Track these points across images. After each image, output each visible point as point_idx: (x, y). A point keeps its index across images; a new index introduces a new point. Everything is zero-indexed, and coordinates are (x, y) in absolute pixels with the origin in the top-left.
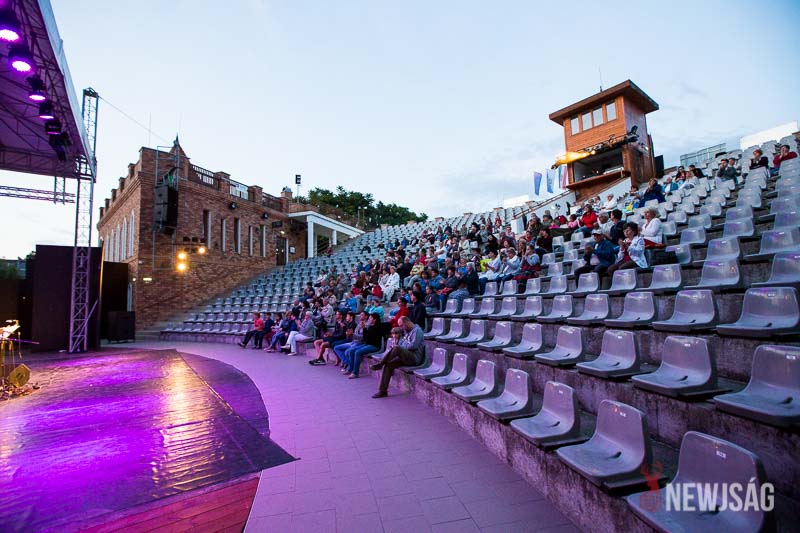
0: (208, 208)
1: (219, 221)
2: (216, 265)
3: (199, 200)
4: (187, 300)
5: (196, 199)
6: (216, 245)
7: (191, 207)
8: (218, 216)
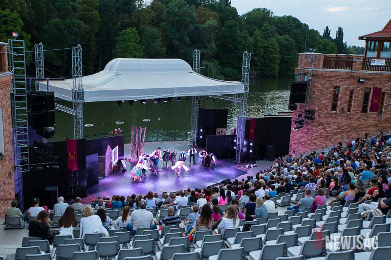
0: (338, 85)
1: (348, 93)
2: (340, 123)
3: (331, 81)
4: (315, 144)
5: (328, 81)
6: (343, 109)
7: (323, 87)
8: (347, 89)
